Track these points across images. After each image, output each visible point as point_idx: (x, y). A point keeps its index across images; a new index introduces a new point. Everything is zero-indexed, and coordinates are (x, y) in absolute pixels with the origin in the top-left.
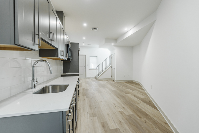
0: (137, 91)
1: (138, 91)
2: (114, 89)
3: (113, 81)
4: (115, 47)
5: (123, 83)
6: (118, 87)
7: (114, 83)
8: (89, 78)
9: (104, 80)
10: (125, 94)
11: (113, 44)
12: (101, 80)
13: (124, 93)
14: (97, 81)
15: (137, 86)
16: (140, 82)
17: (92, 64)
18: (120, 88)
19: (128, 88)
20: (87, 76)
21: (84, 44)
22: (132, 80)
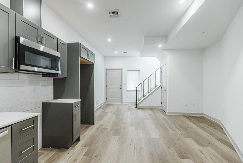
0: (212, 151)
1: (216, 148)
2: (155, 135)
3: (163, 111)
4: (166, 53)
5: (182, 119)
6: (166, 128)
7: (163, 117)
8: (126, 104)
9: (148, 109)
10: (178, 158)
11: (160, 46)
12: (143, 109)
13: (176, 154)
14: (137, 109)
15: (212, 129)
16: (220, 121)
17: (131, 82)
18: (172, 132)
19: (189, 136)
20: (124, 101)
21: (116, 52)
22: (202, 114)
